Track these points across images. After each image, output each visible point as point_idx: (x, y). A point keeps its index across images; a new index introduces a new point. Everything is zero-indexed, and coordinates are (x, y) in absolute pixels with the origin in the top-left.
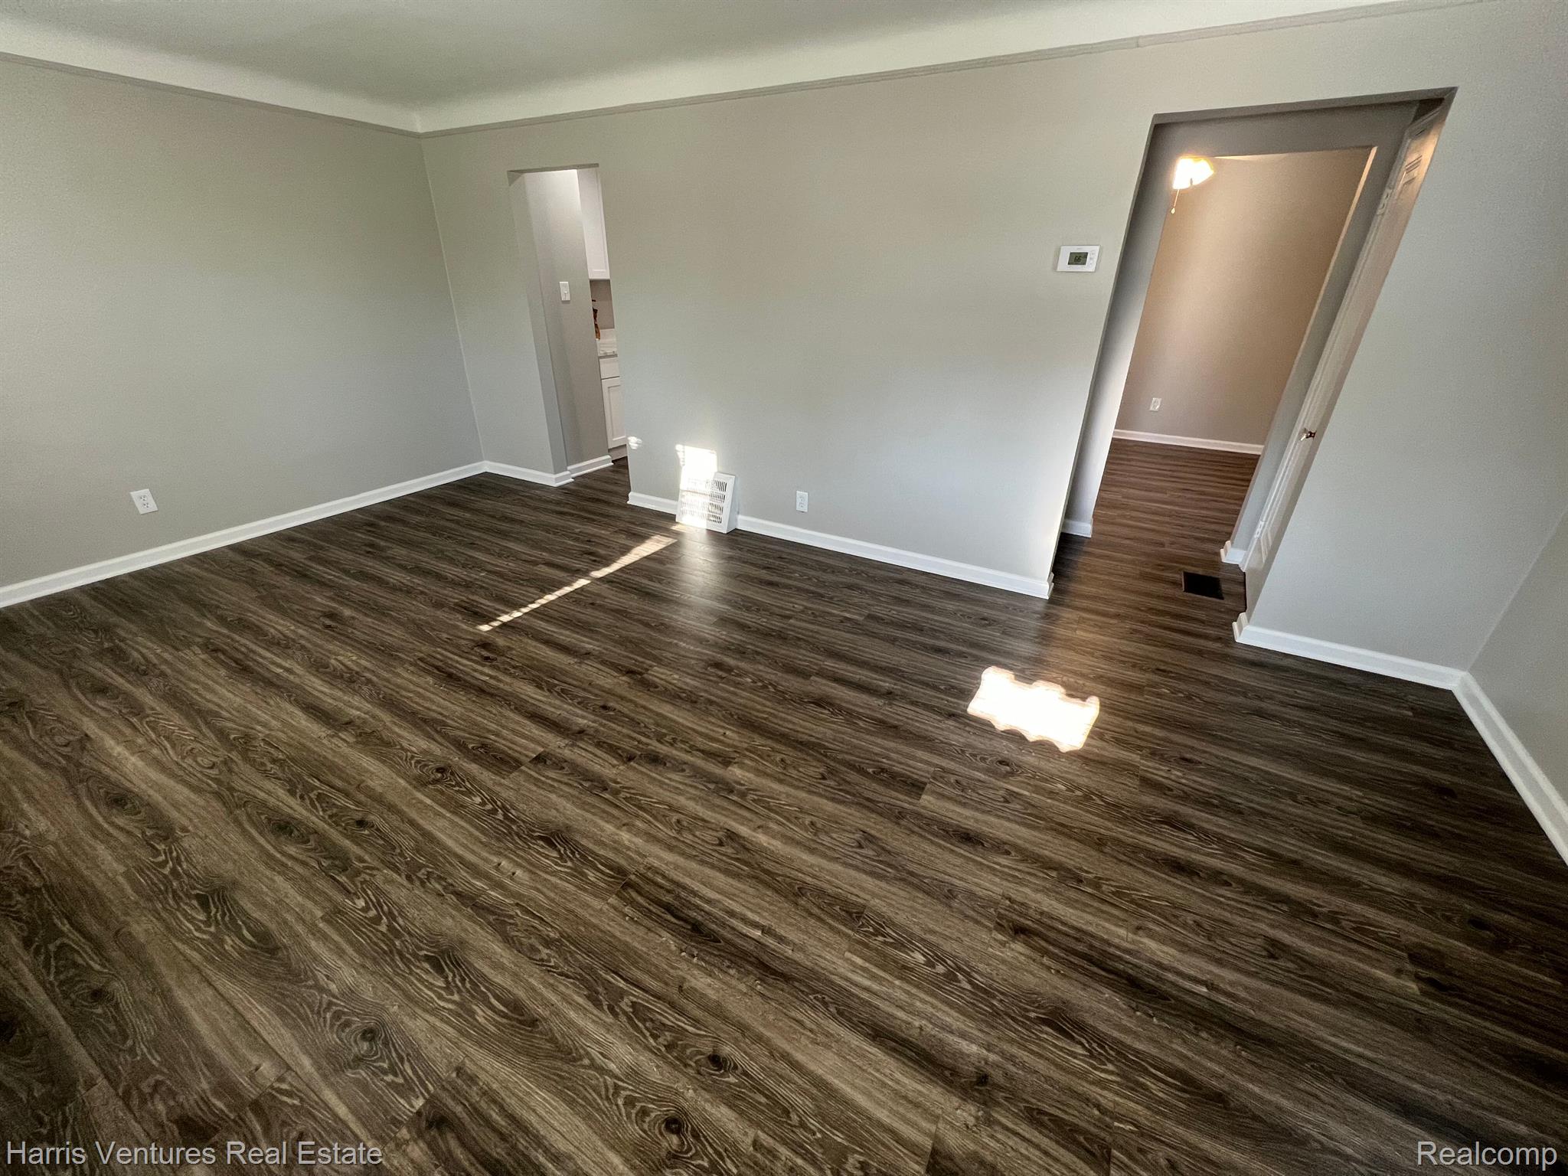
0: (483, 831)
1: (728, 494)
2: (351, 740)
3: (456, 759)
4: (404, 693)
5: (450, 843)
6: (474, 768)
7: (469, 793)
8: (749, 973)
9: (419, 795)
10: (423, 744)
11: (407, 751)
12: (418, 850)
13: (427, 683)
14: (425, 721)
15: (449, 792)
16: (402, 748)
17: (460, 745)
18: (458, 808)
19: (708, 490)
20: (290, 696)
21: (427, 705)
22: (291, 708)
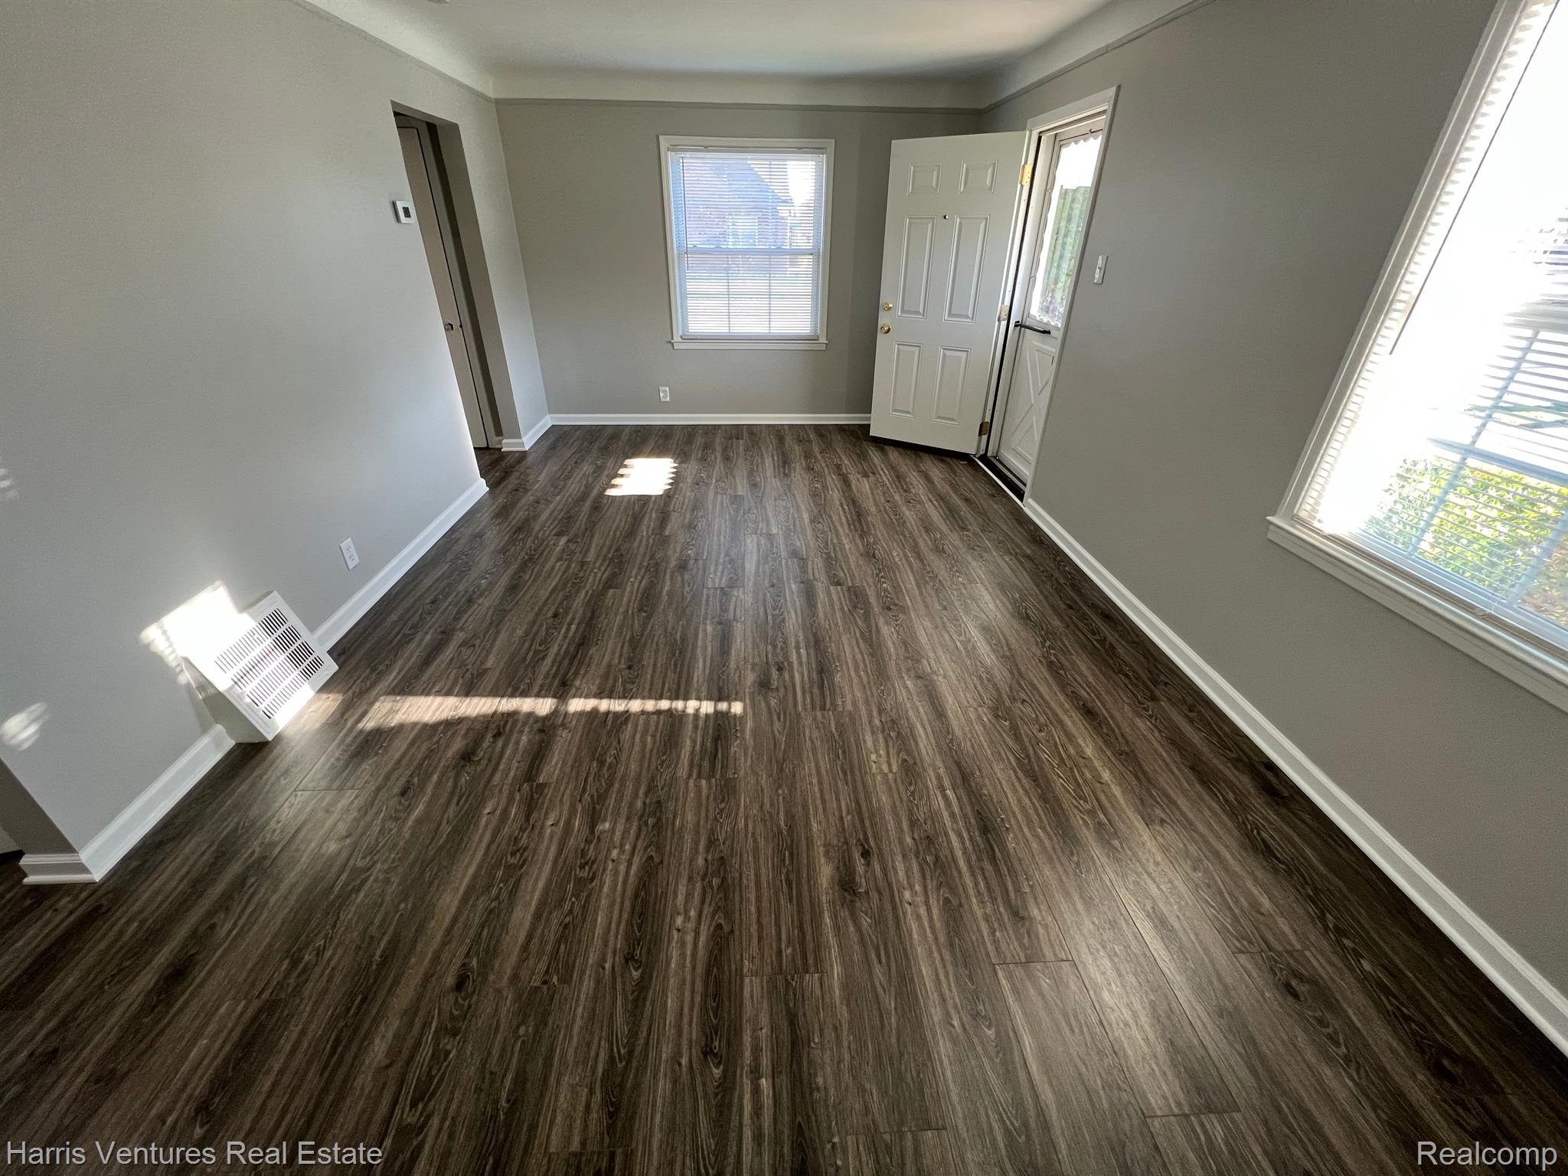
0: (894, 573)
1: (293, 620)
2: (925, 662)
3: (876, 608)
4: (865, 679)
5: (911, 578)
6: (873, 600)
7: (886, 590)
8: (977, 784)
9: (909, 603)
10: (885, 630)
11: (897, 632)
12: (927, 582)
13: (842, 677)
14: (871, 645)
15: (894, 596)
16: (898, 634)
17: (867, 616)
18: (897, 588)
19: (268, 642)
20: (951, 741)
21: (859, 656)
22: (954, 723)
